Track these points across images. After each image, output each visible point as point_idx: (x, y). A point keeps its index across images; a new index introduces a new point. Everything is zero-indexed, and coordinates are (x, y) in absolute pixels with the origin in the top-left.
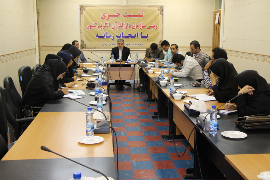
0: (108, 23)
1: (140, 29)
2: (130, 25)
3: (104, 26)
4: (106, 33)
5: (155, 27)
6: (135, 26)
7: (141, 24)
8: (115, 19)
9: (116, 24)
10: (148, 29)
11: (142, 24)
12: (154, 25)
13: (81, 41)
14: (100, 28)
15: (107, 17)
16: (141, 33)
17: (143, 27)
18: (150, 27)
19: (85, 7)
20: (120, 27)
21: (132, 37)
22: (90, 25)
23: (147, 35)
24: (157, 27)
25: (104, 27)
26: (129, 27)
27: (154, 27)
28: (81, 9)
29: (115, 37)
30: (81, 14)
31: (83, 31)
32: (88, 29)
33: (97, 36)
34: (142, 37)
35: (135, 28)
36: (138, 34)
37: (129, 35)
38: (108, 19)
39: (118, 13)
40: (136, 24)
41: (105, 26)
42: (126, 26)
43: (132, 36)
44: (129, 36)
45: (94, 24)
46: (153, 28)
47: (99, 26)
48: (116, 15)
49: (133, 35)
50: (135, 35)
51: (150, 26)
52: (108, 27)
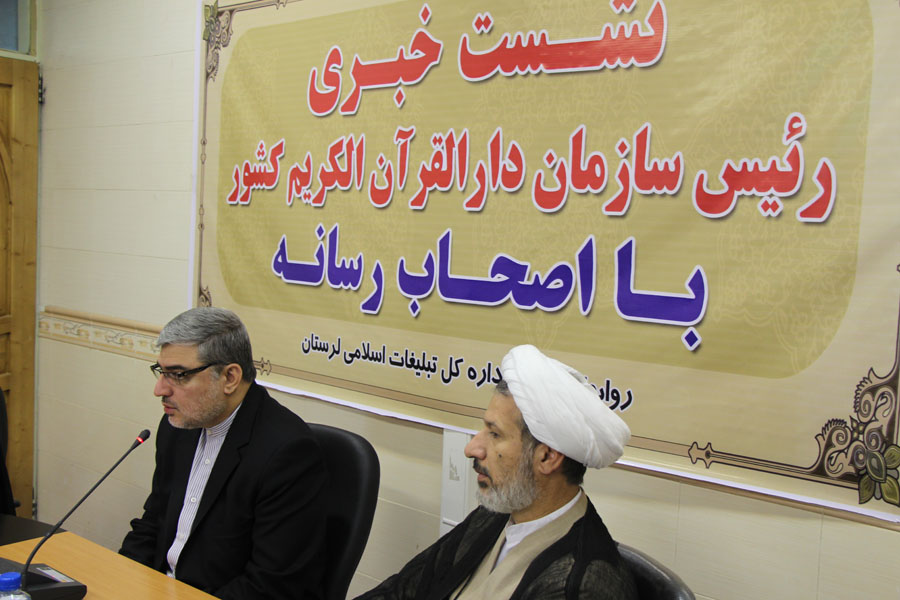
0: (350, 145)
1: (618, 204)
2: (515, 156)
3: (324, 174)
4: (333, 235)
5: (809, 175)
6: (561, 175)
7: (632, 147)
8: (400, 97)
9: (404, 148)
10: (708, 202)
11: (642, 138)
12: (794, 158)
13: (201, 293)
14: (299, 191)
15: (348, 84)
16: (625, 255)
17: (647, 179)
18: (735, 178)
19: (231, 12)
20: (429, 177)
21: (527, 295)
22: (247, 168)
23: (697, 283)
24: (825, 176)
25: (327, 179)
26: (511, 179)
27: (784, 181)
28: (208, 40)
29: (391, 282)
30: (208, 75)
31: (212, 216)
32: (233, 197)
33: (278, 267)
34: (633, 304)
35: (559, 195)
36: (586, 257)
37: (502, 265)
38: (350, 105)
39: (421, 41)
40: (578, 139)
41: (330, 169)
42: (481, 175)
43: (528, 281)
44: (501, 278)
45: (268, 154)
46: (773, 195)
47: (296, 173)
48: (409, 56)
49: (538, 271)
50: (563, 272)
51: (730, 175)
52: (344, 178)
